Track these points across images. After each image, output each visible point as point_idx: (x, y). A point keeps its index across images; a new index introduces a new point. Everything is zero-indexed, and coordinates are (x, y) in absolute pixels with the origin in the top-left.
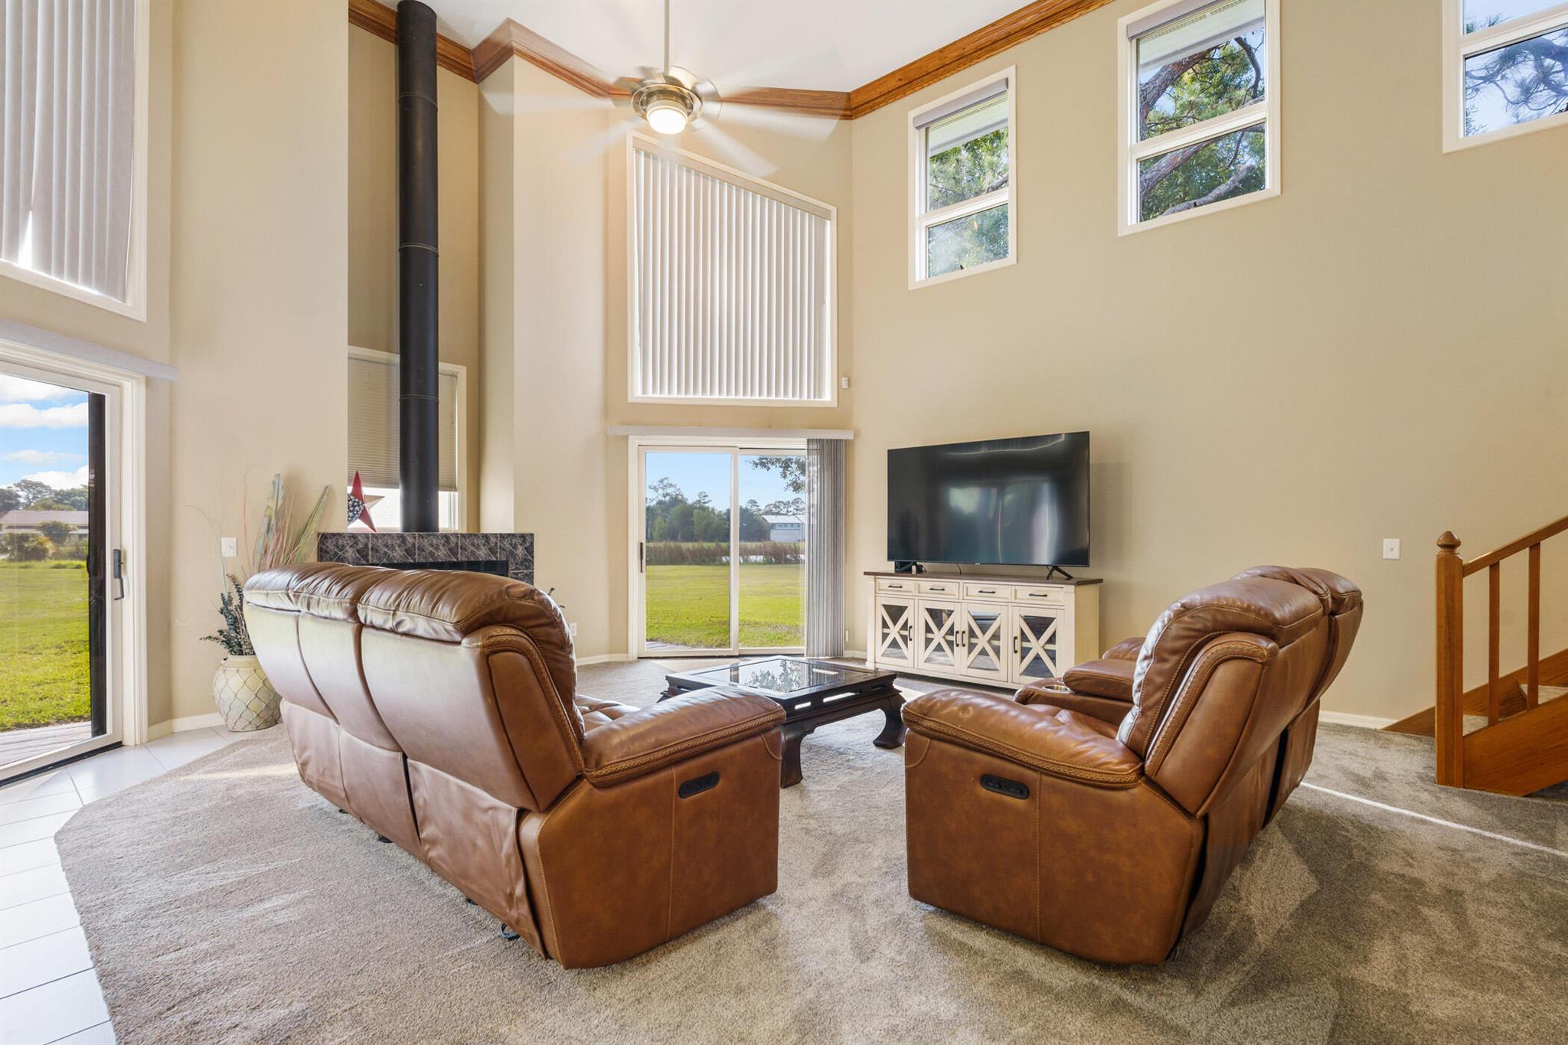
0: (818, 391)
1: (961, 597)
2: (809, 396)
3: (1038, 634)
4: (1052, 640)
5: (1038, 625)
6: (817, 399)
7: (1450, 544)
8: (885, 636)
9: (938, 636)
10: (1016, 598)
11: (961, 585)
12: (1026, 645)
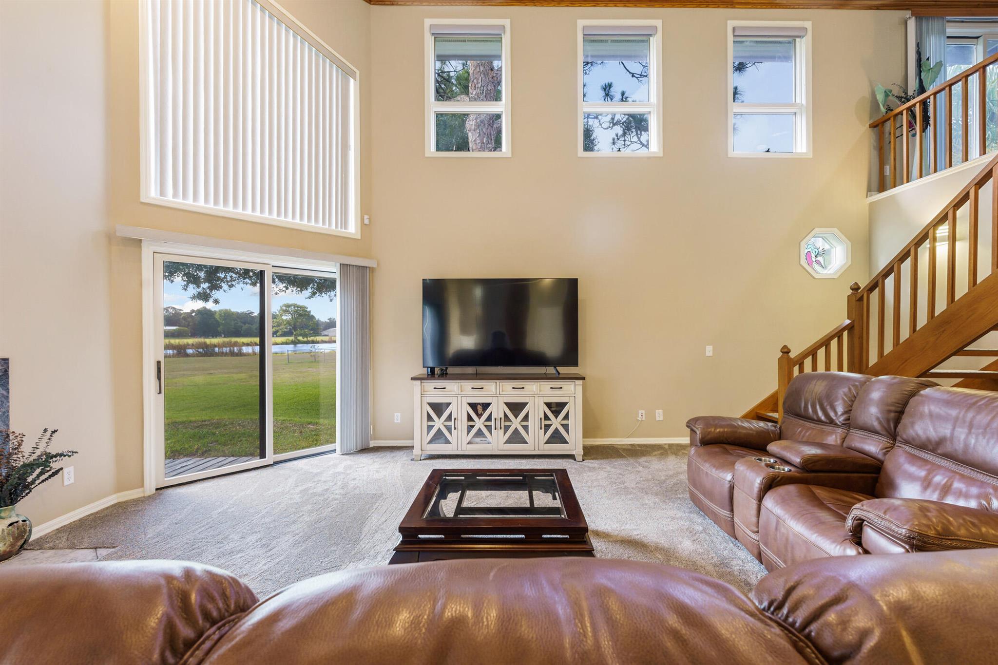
0: (345, 224)
1: (498, 393)
2: (337, 226)
3: (556, 413)
4: (566, 417)
5: (556, 408)
6: (343, 230)
7: (786, 351)
8: (430, 428)
9: (479, 423)
10: (540, 391)
11: (498, 383)
12: (548, 422)
